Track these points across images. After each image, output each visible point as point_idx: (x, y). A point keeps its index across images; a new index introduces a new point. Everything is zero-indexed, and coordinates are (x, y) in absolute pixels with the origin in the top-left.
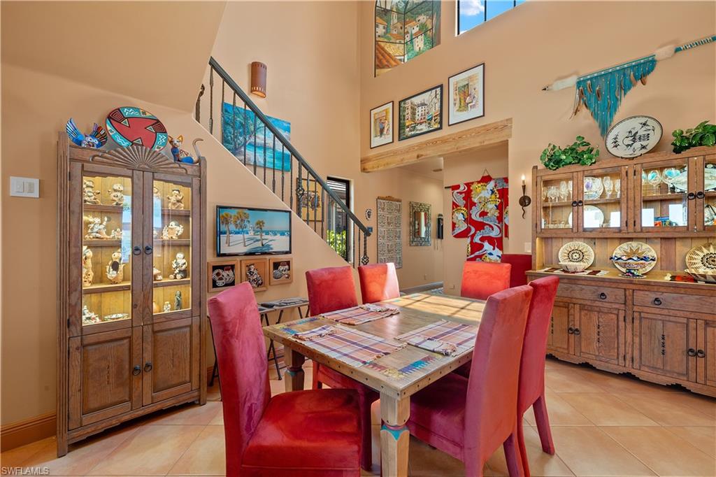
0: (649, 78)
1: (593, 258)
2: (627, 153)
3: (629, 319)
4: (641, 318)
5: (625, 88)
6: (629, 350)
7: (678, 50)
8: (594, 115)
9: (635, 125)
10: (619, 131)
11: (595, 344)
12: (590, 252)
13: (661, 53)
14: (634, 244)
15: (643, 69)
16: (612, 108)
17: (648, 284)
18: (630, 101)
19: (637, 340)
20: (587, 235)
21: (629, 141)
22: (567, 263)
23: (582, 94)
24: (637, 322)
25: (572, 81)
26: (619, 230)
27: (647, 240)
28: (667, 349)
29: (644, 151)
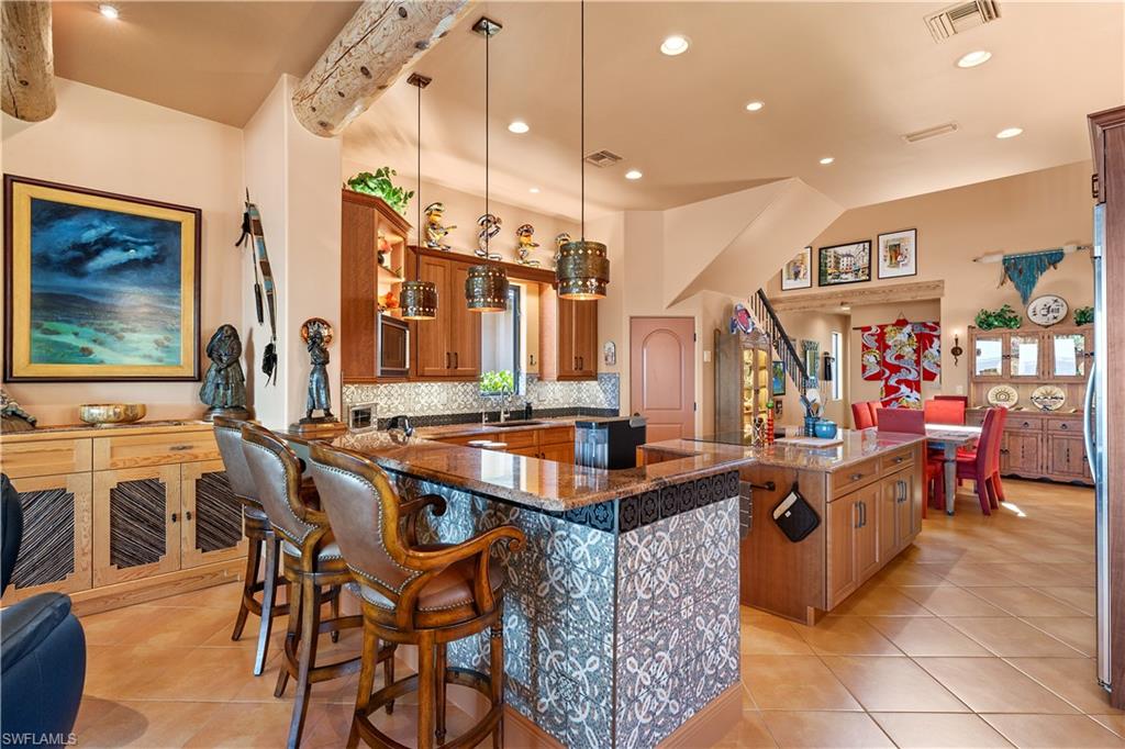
0: (1058, 265)
1: (1016, 399)
2: (1043, 321)
3: (1045, 440)
4: (1053, 439)
5: (1042, 269)
6: (1045, 461)
7: (1079, 248)
8: (1017, 287)
9: (1049, 300)
10: (1037, 304)
11: (1021, 460)
12: (1015, 394)
13: (1068, 249)
14: (1049, 388)
15: (1055, 258)
16: (1032, 283)
17: (1057, 415)
18: (1045, 279)
19: (1050, 454)
20: (1014, 380)
21: (1044, 312)
22: (995, 402)
23: (1007, 269)
24: (1050, 442)
25: (999, 258)
26: (1038, 377)
27: (1057, 385)
28: (1071, 458)
29: (1055, 321)
